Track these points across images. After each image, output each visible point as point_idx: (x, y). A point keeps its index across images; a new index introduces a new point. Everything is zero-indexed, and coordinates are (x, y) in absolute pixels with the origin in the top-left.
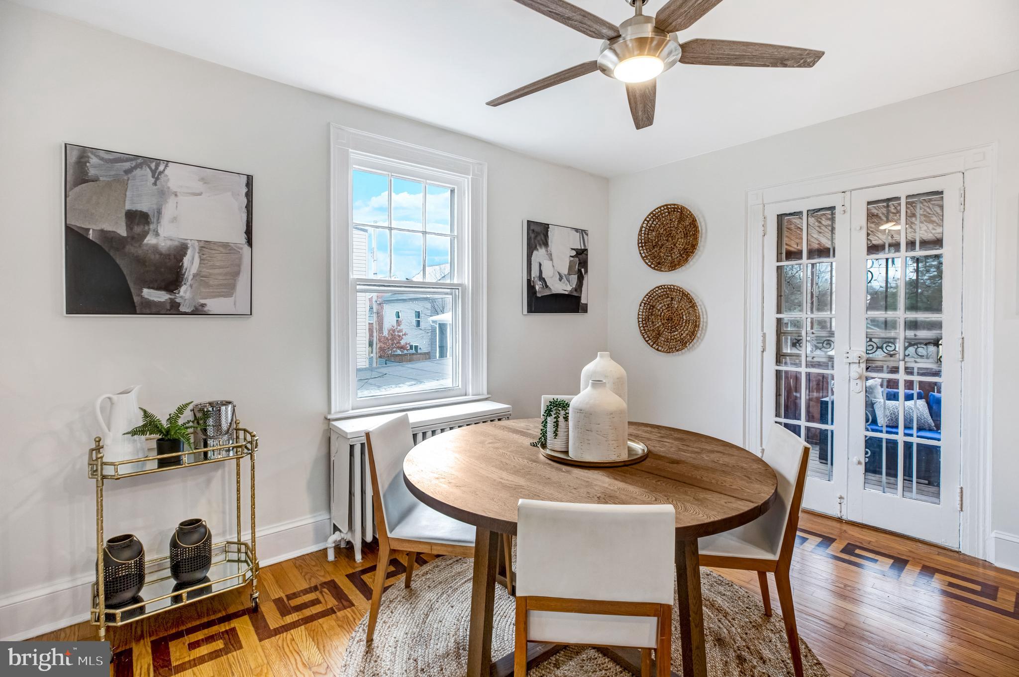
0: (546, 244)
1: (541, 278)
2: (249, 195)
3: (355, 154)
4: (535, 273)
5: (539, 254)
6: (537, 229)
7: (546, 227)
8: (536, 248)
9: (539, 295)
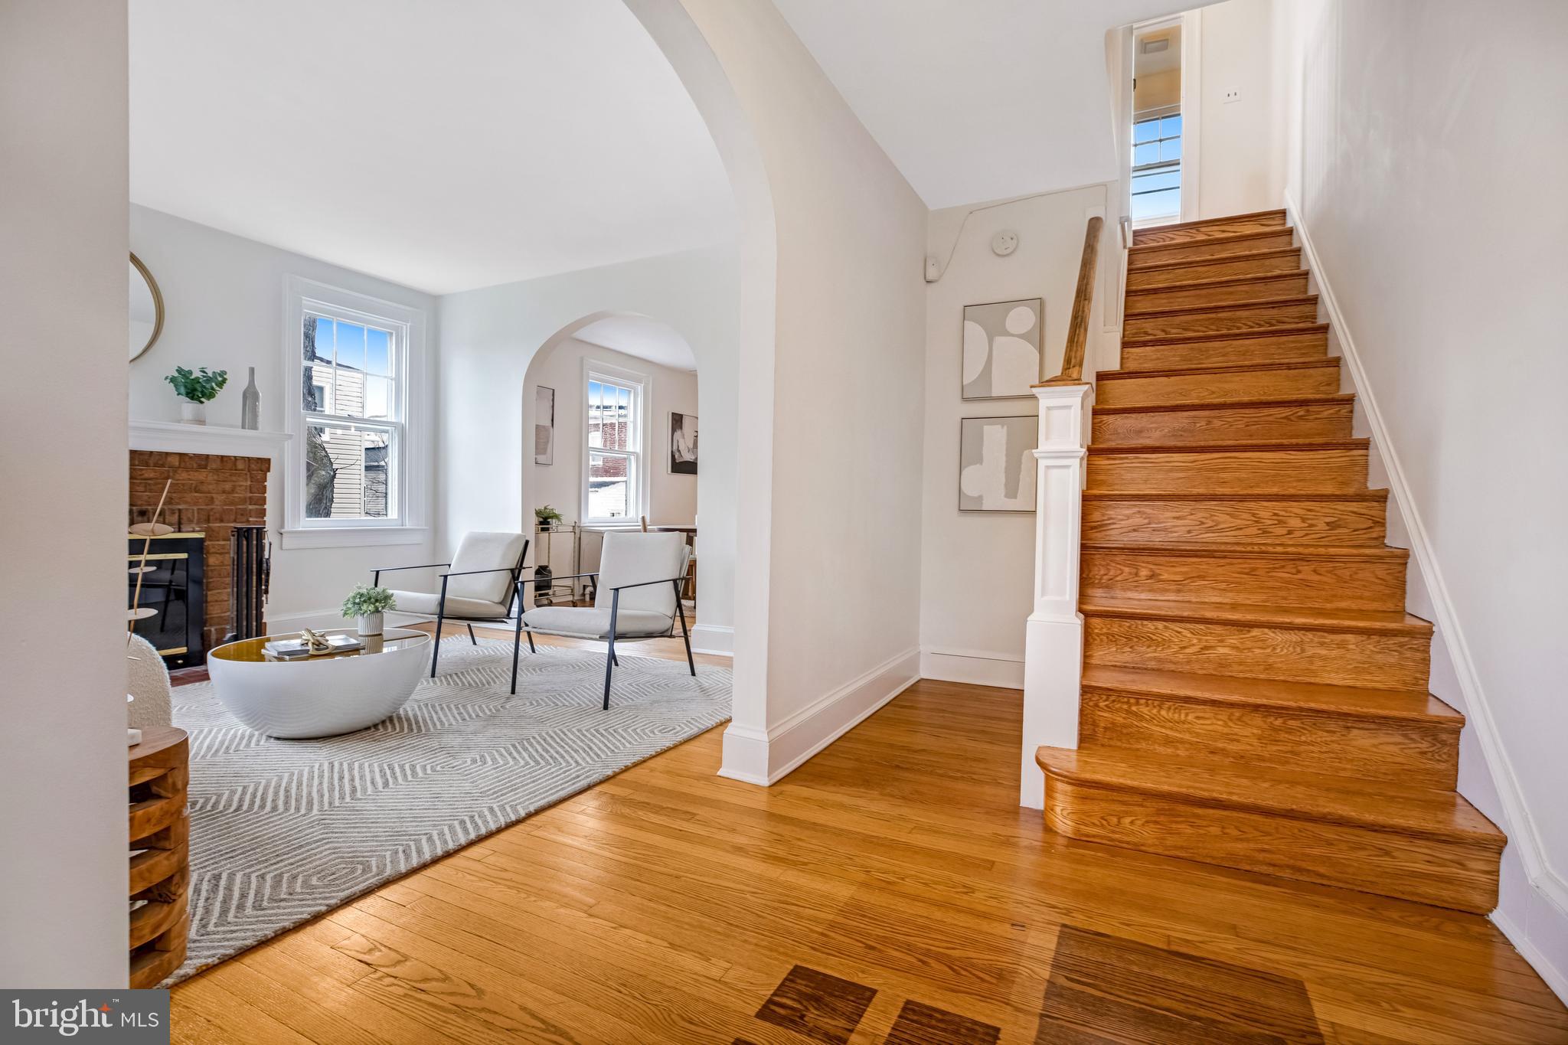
0: (681, 428)
1: (679, 451)
2: (553, 395)
3: (592, 374)
4: (675, 448)
5: (678, 434)
6: (677, 418)
7: (681, 416)
8: (675, 431)
9: (677, 461)
